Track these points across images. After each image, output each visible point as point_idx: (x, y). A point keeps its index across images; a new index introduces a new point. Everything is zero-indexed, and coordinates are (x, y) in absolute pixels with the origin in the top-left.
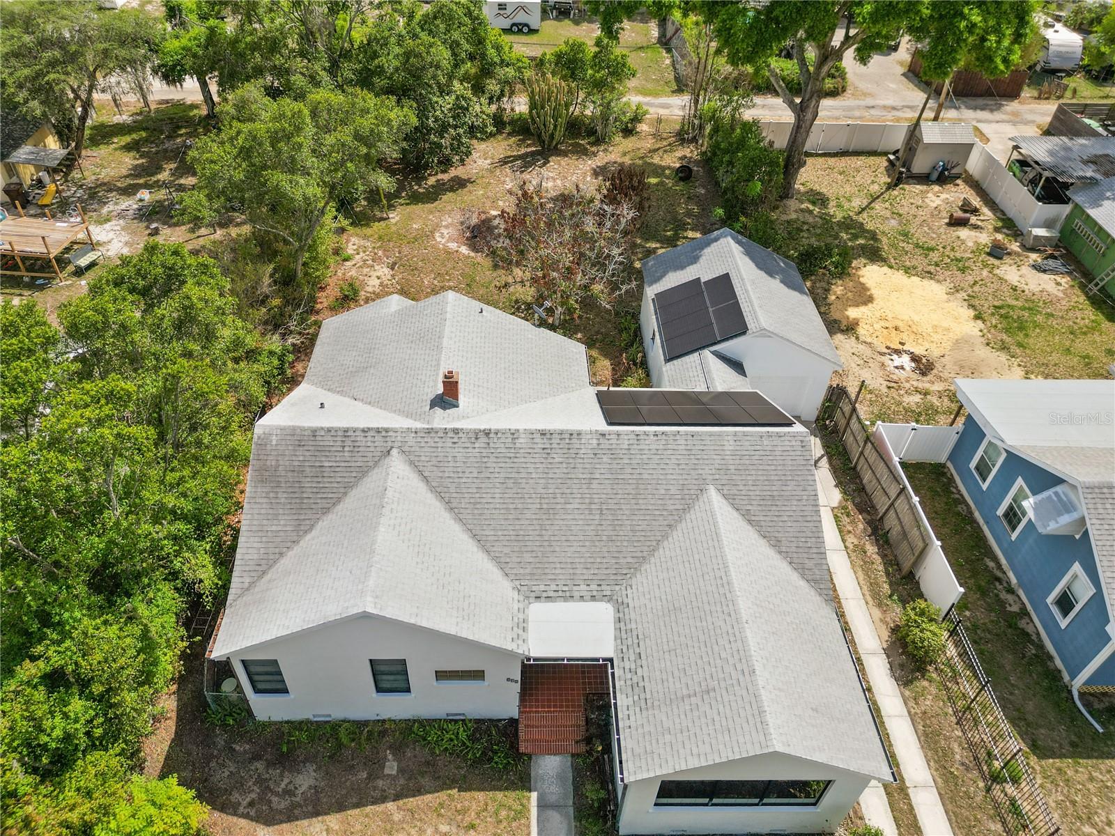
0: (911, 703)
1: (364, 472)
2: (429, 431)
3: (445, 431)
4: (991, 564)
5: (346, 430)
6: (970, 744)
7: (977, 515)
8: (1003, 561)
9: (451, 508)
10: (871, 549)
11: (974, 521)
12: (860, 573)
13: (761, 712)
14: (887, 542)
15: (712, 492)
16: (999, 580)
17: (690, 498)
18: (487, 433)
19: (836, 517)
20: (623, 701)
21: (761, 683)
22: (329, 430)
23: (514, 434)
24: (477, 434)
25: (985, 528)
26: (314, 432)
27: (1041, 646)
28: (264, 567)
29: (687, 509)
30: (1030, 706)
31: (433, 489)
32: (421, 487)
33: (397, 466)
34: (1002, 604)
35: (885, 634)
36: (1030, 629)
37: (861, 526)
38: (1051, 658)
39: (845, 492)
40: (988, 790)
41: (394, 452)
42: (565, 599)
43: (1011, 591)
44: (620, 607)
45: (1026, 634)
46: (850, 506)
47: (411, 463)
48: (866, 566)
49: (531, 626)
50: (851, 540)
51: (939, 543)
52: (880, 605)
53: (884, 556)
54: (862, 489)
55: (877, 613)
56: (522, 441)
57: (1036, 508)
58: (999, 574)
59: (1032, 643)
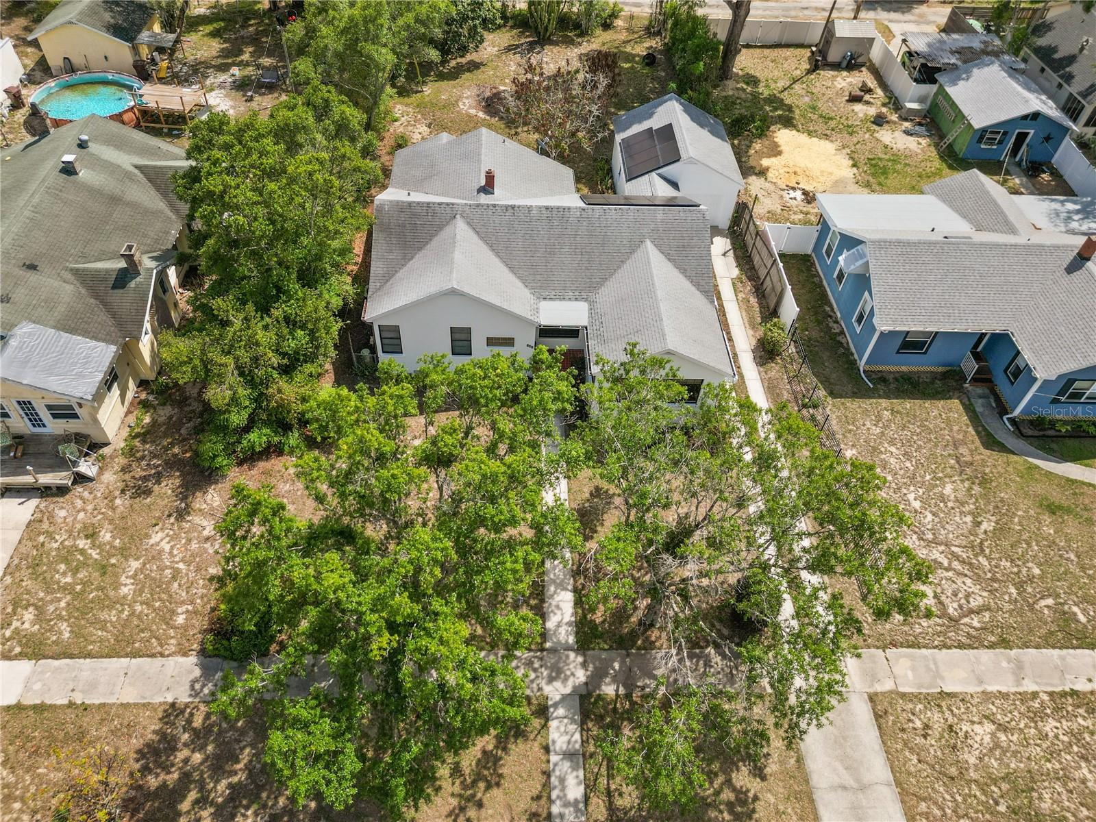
0: (763, 374)
1: (441, 228)
2: (478, 205)
3: (488, 206)
4: (828, 309)
5: (428, 203)
6: (794, 391)
7: (825, 282)
8: (835, 306)
9: (493, 250)
10: (753, 301)
11: (823, 286)
12: (744, 314)
13: (664, 335)
14: (764, 296)
15: (648, 243)
16: (831, 317)
17: (634, 246)
18: (513, 207)
19: (733, 283)
20: (592, 344)
21: (665, 324)
22: (418, 203)
23: (529, 208)
24: (507, 207)
25: (828, 290)
26: (410, 204)
27: (848, 349)
28: (388, 277)
29: (633, 252)
30: (834, 376)
31: (481, 238)
32: (475, 237)
33: (460, 226)
35: (754, 342)
36: (843, 341)
37: (749, 288)
38: (852, 354)
39: (741, 270)
40: (799, 411)
41: (458, 216)
42: (560, 300)
43: (837, 322)
44: (592, 303)
45: (840, 344)
46: (744, 277)
47: (468, 223)
48: (749, 309)
49: (541, 311)
50: (741, 296)
51: (790, 288)
52: (753, 328)
53: (760, 304)
54: (753, 268)
55: (751, 332)
56: (534, 212)
57: (845, 260)
59: (843, 347)
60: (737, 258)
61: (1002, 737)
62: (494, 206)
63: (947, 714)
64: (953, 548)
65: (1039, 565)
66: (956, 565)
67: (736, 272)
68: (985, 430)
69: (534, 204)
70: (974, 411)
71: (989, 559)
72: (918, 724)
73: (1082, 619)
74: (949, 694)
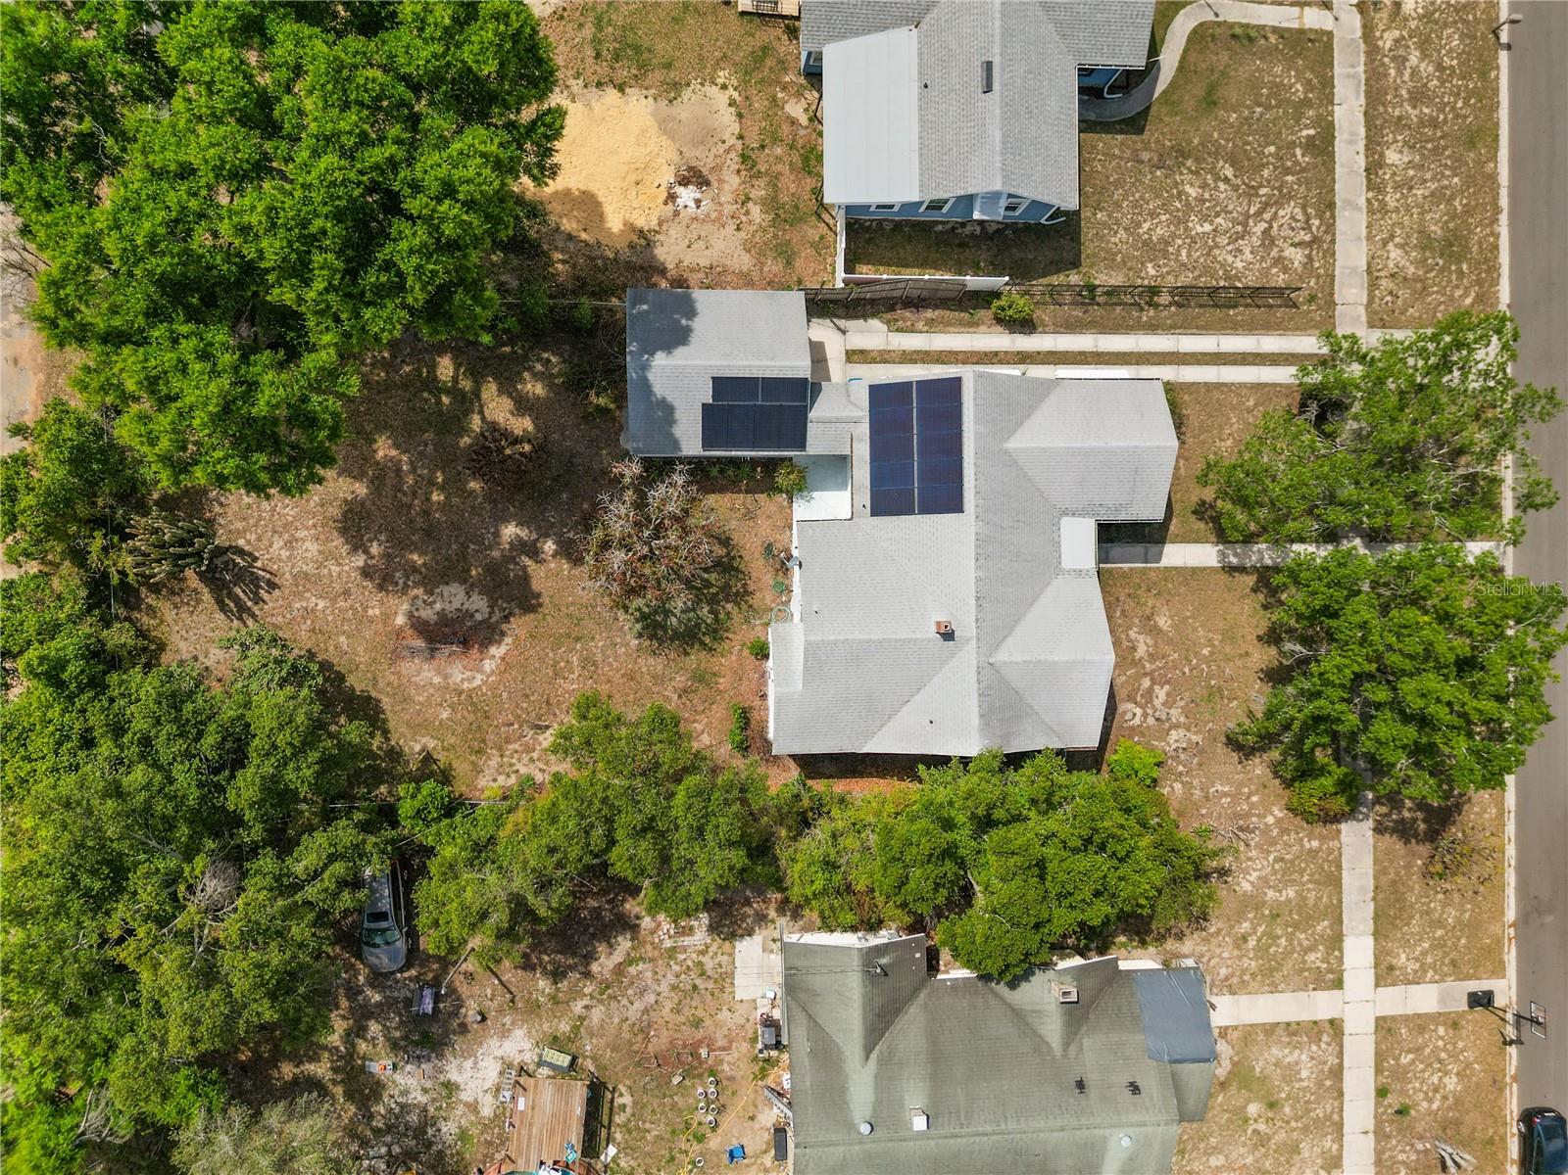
0: (1048, 329)
1: (1001, 679)
2: (978, 639)
3: (978, 627)
4: (940, 228)
5: (980, 695)
6: (1072, 304)
9: (1017, 622)
10: (930, 314)
12: (951, 329)
14: (926, 299)
16: (953, 229)
18: (978, 598)
19: (897, 330)
20: (1122, 516)
22: (980, 707)
23: (978, 580)
24: (979, 605)
26: (982, 716)
29: (1018, 465)
30: (1050, 254)
31: (1010, 634)
32: (1010, 640)
33: (1001, 656)
34: (972, 236)
35: (999, 329)
37: (908, 314)
38: (1016, 223)
39: (873, 315)
40: (1098, 304)
41: (991, 660)
42: (1060, 546)
44: (1065, 513)
45: (998, 231)
46: (888, 316)
47: (997, 649)
48: (930, 322)
49: (1078, 567)
50: (920, 325)
51: (968, 278)
52: (976, 324)
53: (936, 307)
54: (873, 302)
55: (982, 328)
56: (981, 573)
57: (982, 212)
58: (949, 226)
59: (1005, 229)
60: (848, 317)
61: (1397, 240)
62: (977, 620)
63: (1382, 274)
64: (1252, 212)
65: (1268, 144)
66: (1267, 216)
67: (875, 323)
68: (1119, 122)
69: (973, 575)
70: (1096, 123)
71: (1261, 186)
72: (1389, 298)
73: (1312, 132)
74: (1369, 267)
